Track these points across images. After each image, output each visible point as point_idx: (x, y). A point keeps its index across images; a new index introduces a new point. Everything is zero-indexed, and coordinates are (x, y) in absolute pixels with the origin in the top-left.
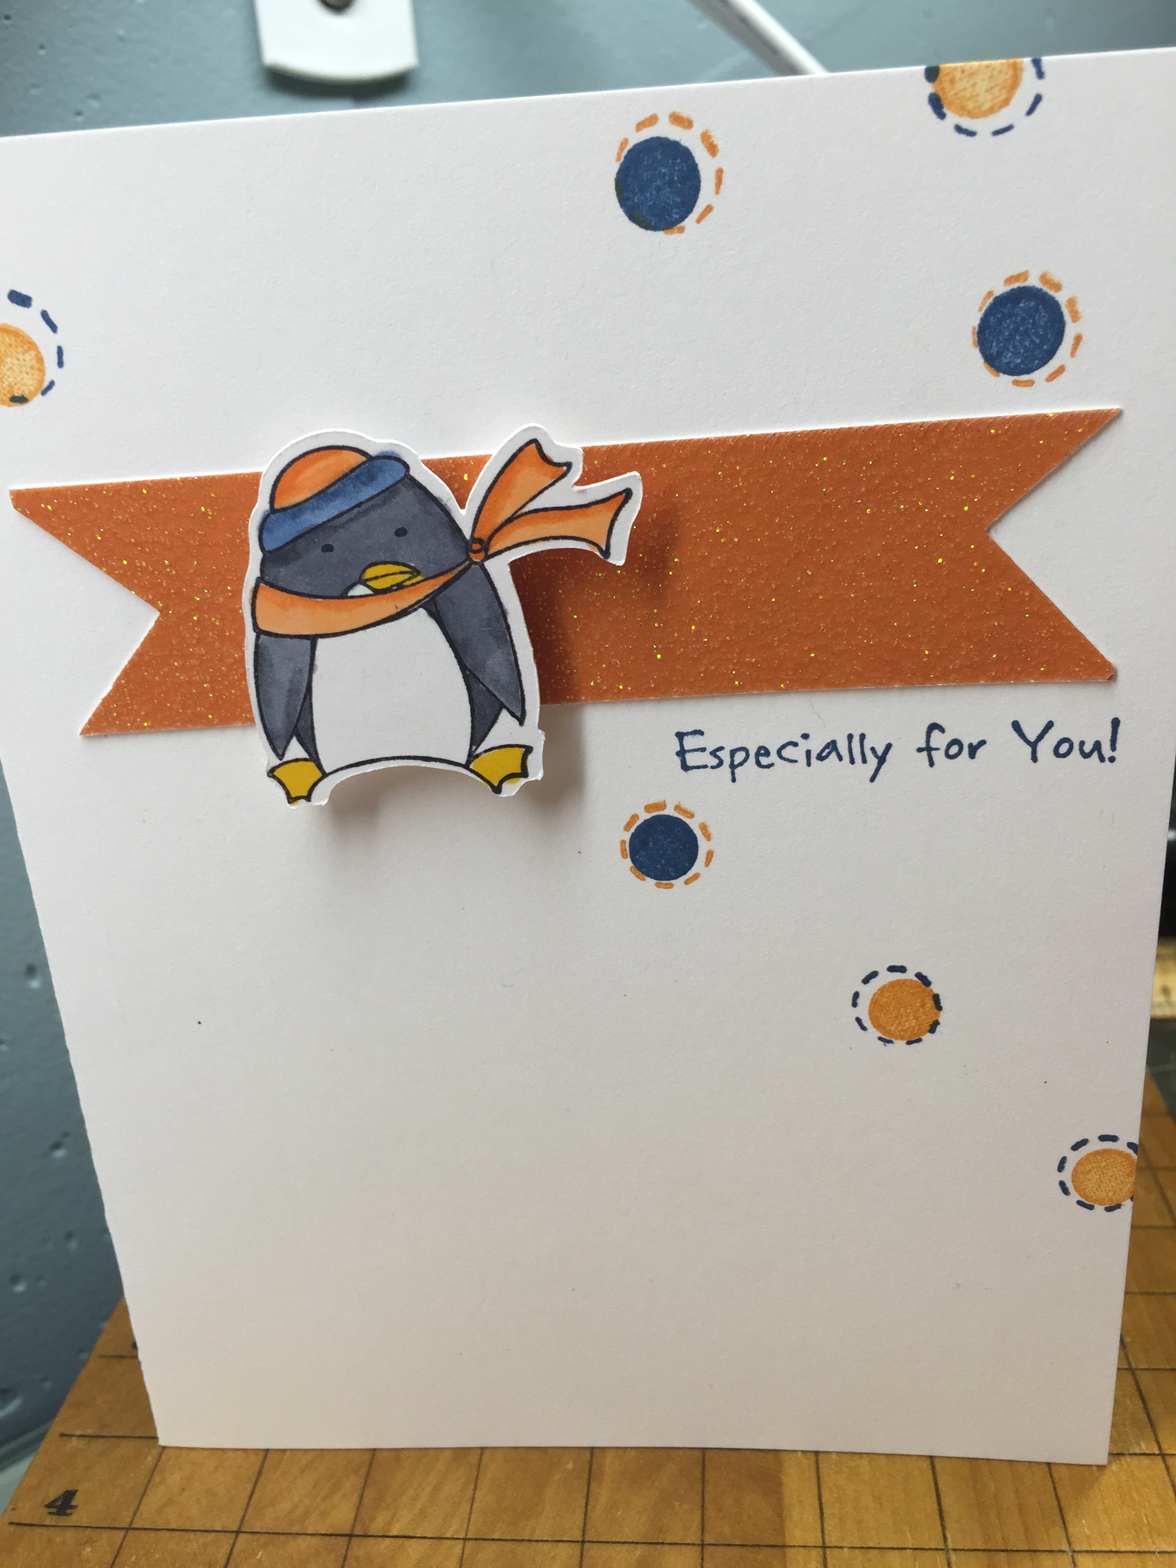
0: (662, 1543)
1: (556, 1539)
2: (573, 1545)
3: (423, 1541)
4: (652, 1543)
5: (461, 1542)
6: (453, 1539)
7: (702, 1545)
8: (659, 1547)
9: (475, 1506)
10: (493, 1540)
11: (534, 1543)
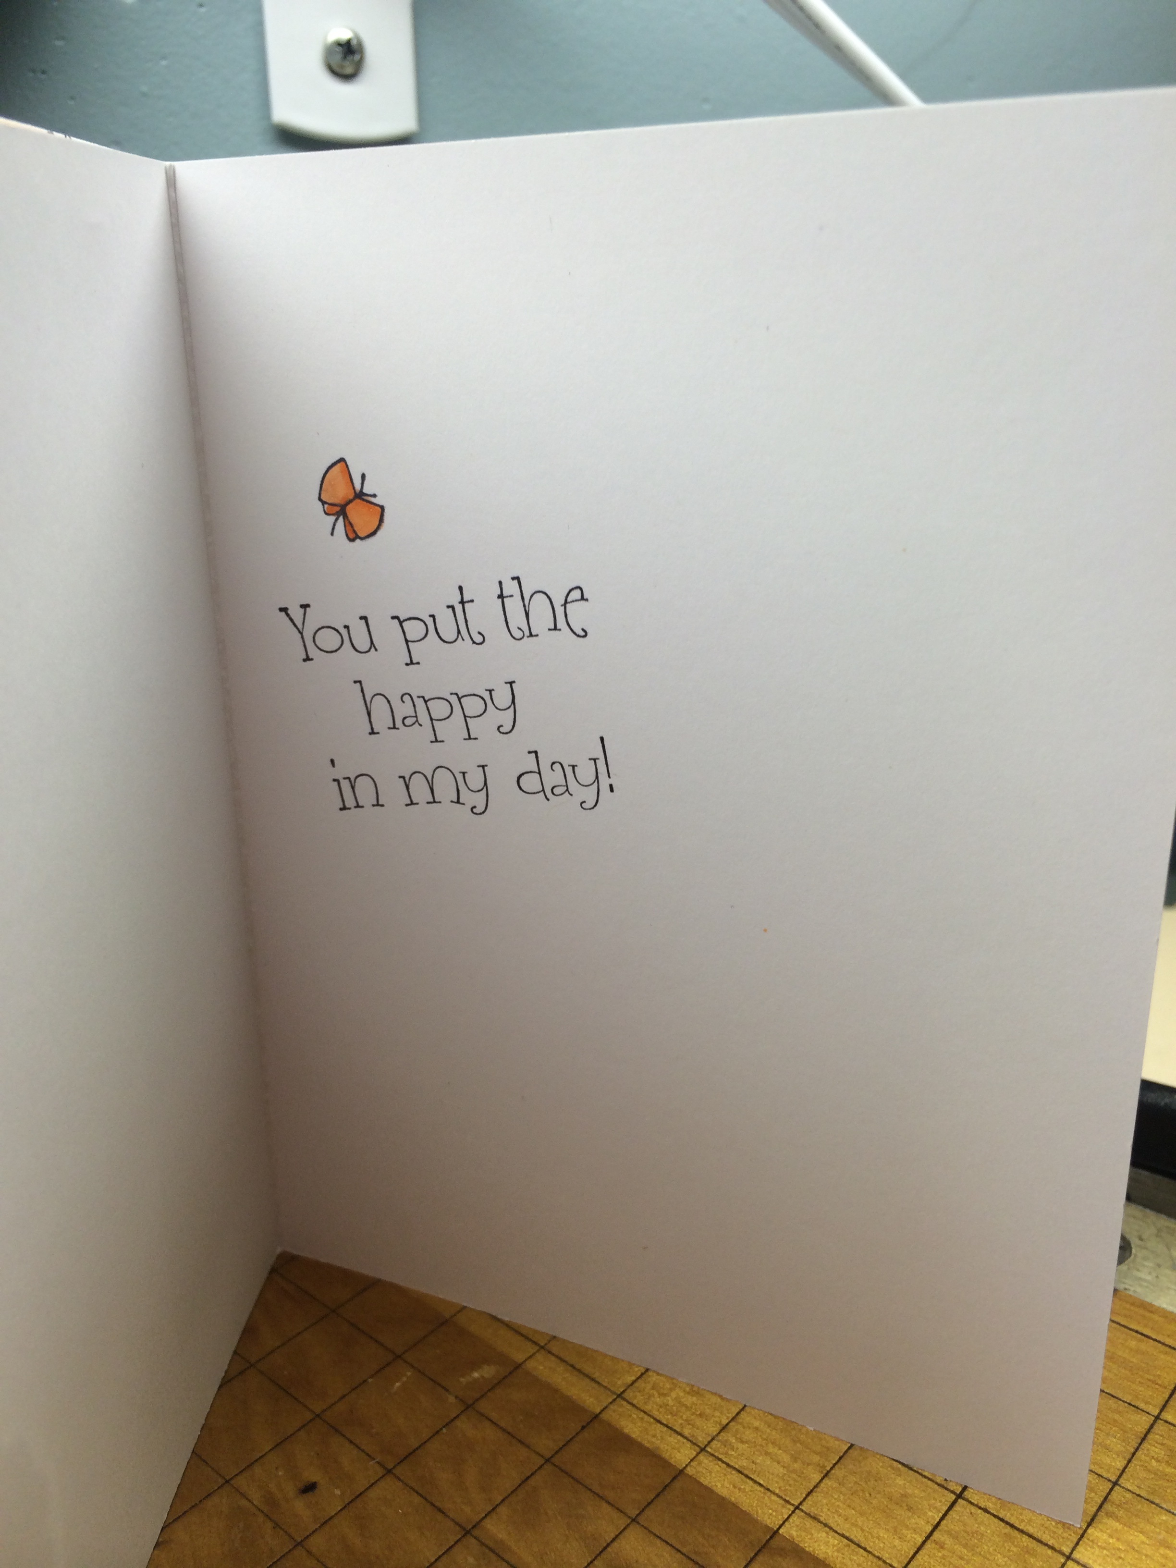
0: (608, 1545)
4: (601, 1552)
7: (633, 1520)
8: (609, 1549)
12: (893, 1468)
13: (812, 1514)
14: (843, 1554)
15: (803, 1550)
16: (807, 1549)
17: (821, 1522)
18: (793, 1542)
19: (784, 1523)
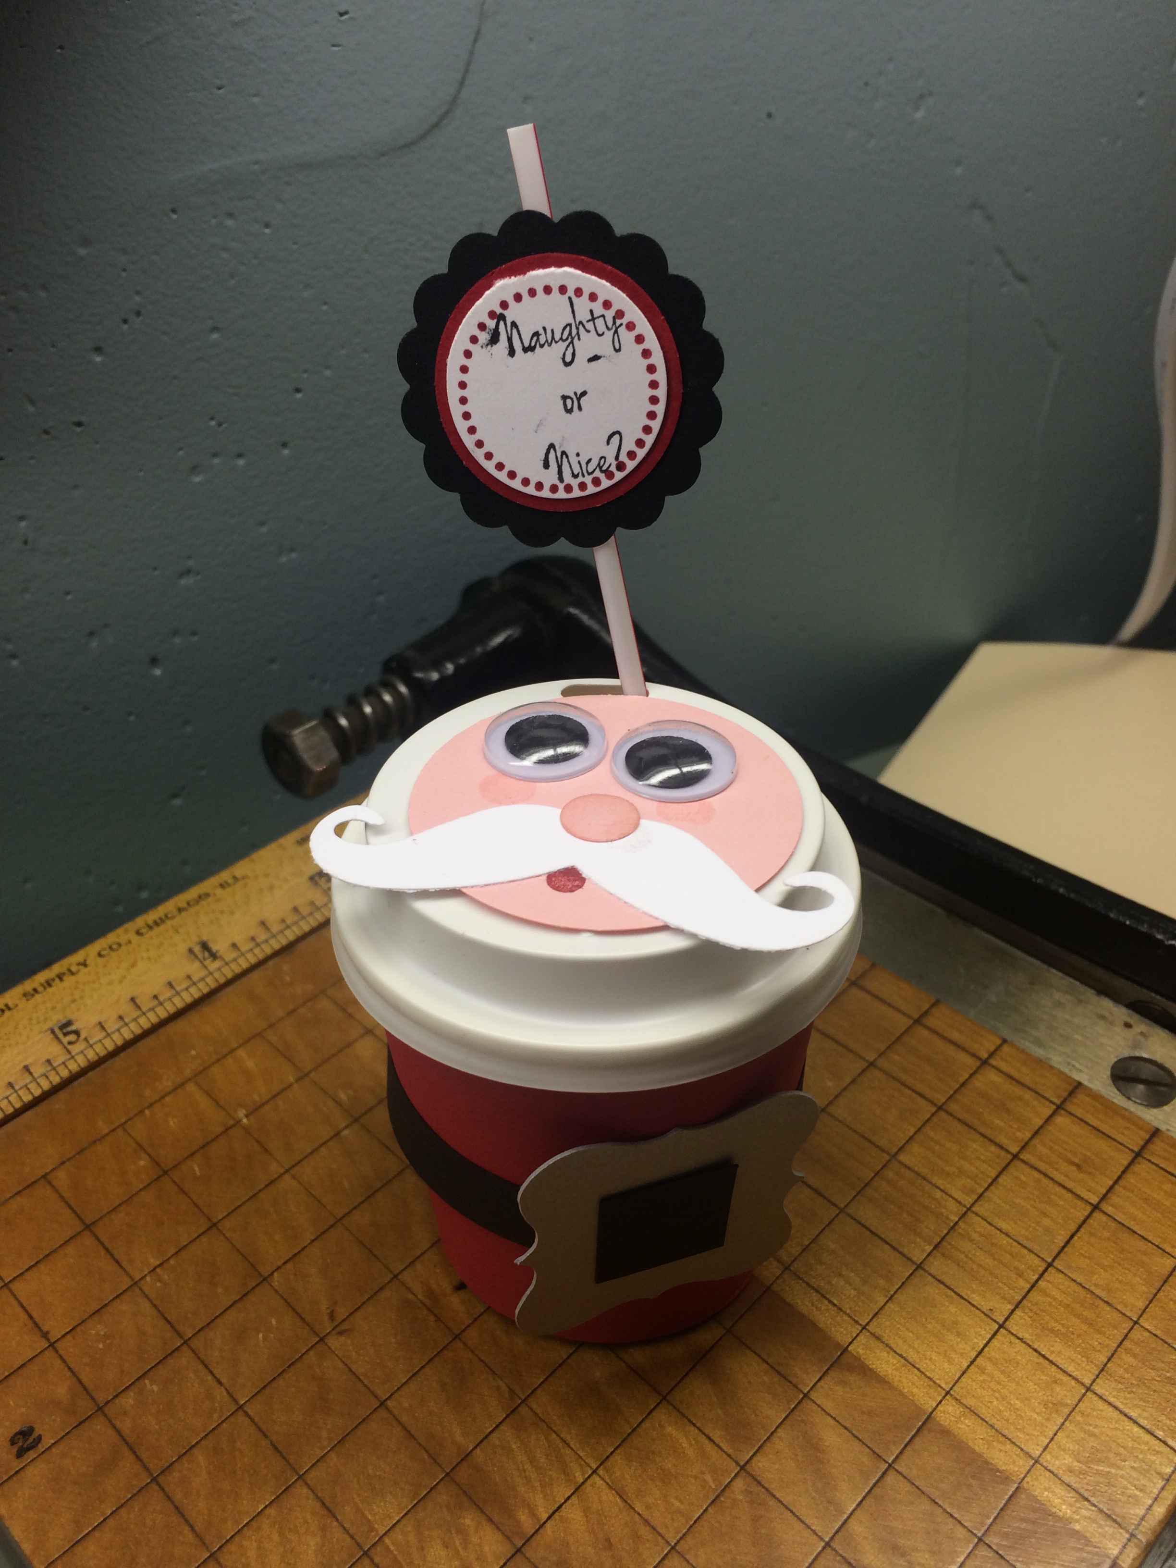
1: (647, 1413)
2: (661, 1406)
3: (570, 1501)
5: (594, 1475)
6: (586, 1480)
9: (573, 1446)
10: (612, 1453)
11: (639, 1430)
12: (947, 1296)
13: (877, 1334)
14: (900, 1373)
15: (868, 1367)
16: (870, 1366)
17: (883, 1342)
18: (860, 1360)
19: (853, 1340)
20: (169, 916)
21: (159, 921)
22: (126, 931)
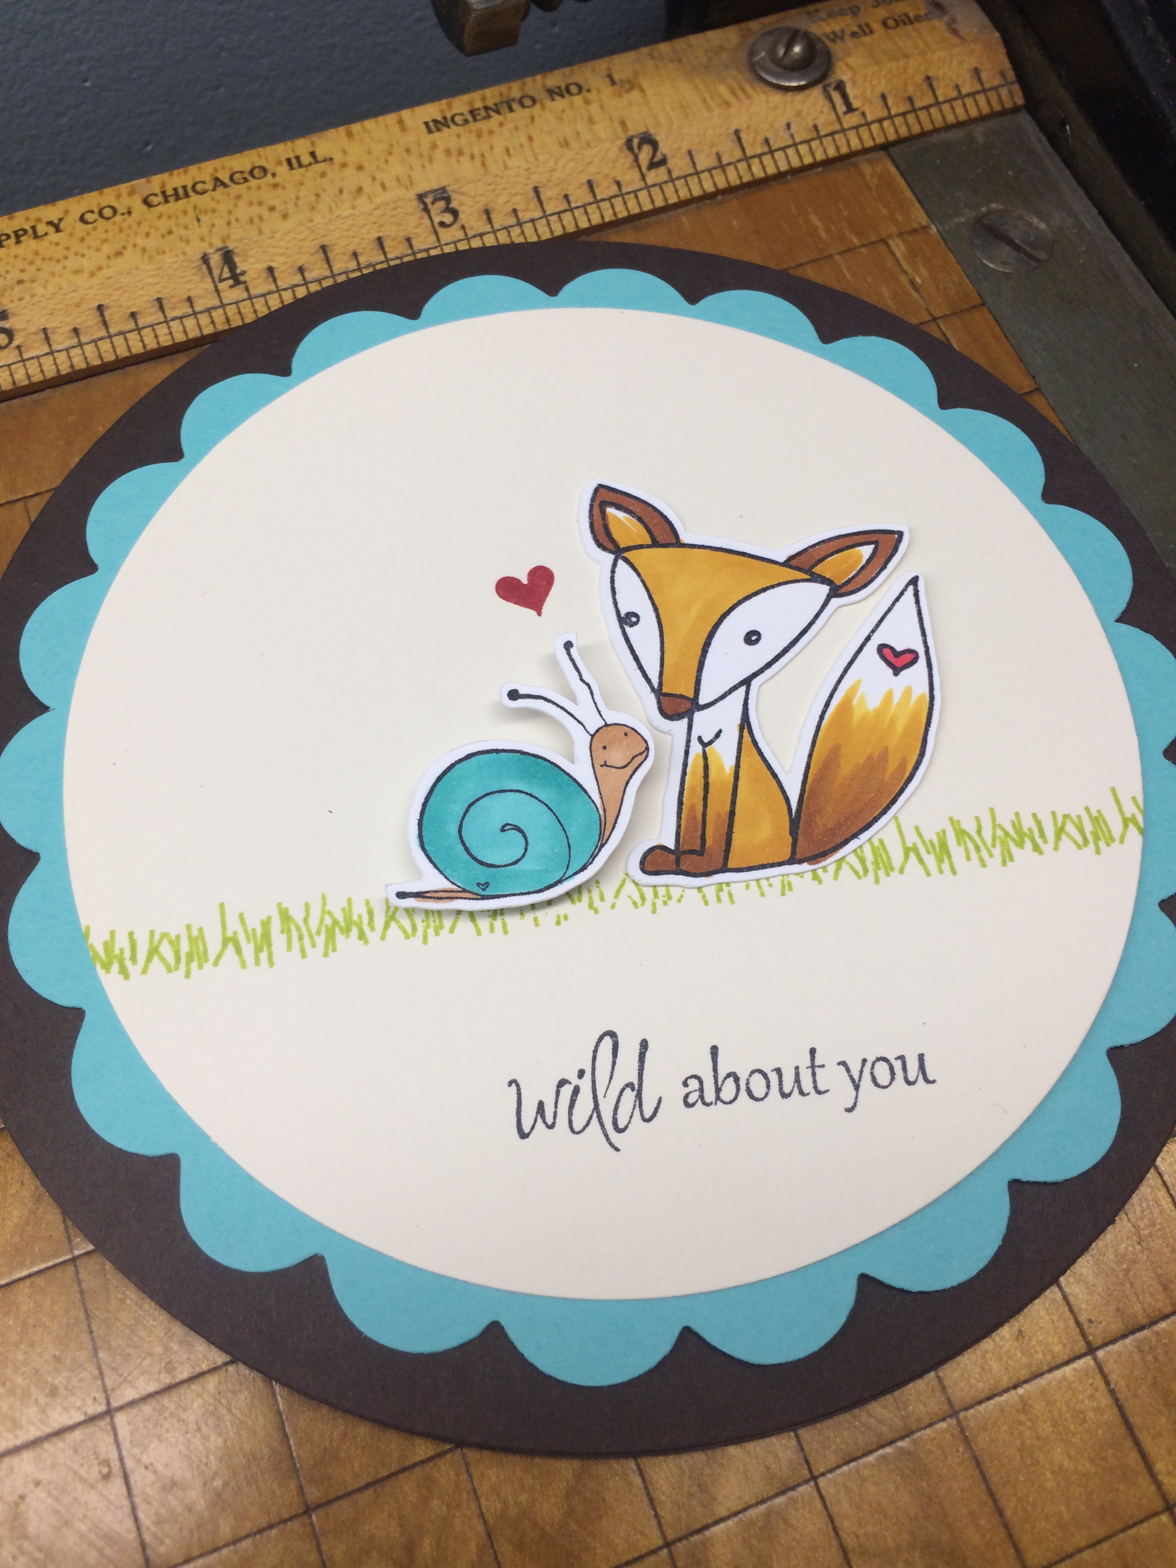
20: (199, 187)
21: (181, 191)
22: (132, 192)
